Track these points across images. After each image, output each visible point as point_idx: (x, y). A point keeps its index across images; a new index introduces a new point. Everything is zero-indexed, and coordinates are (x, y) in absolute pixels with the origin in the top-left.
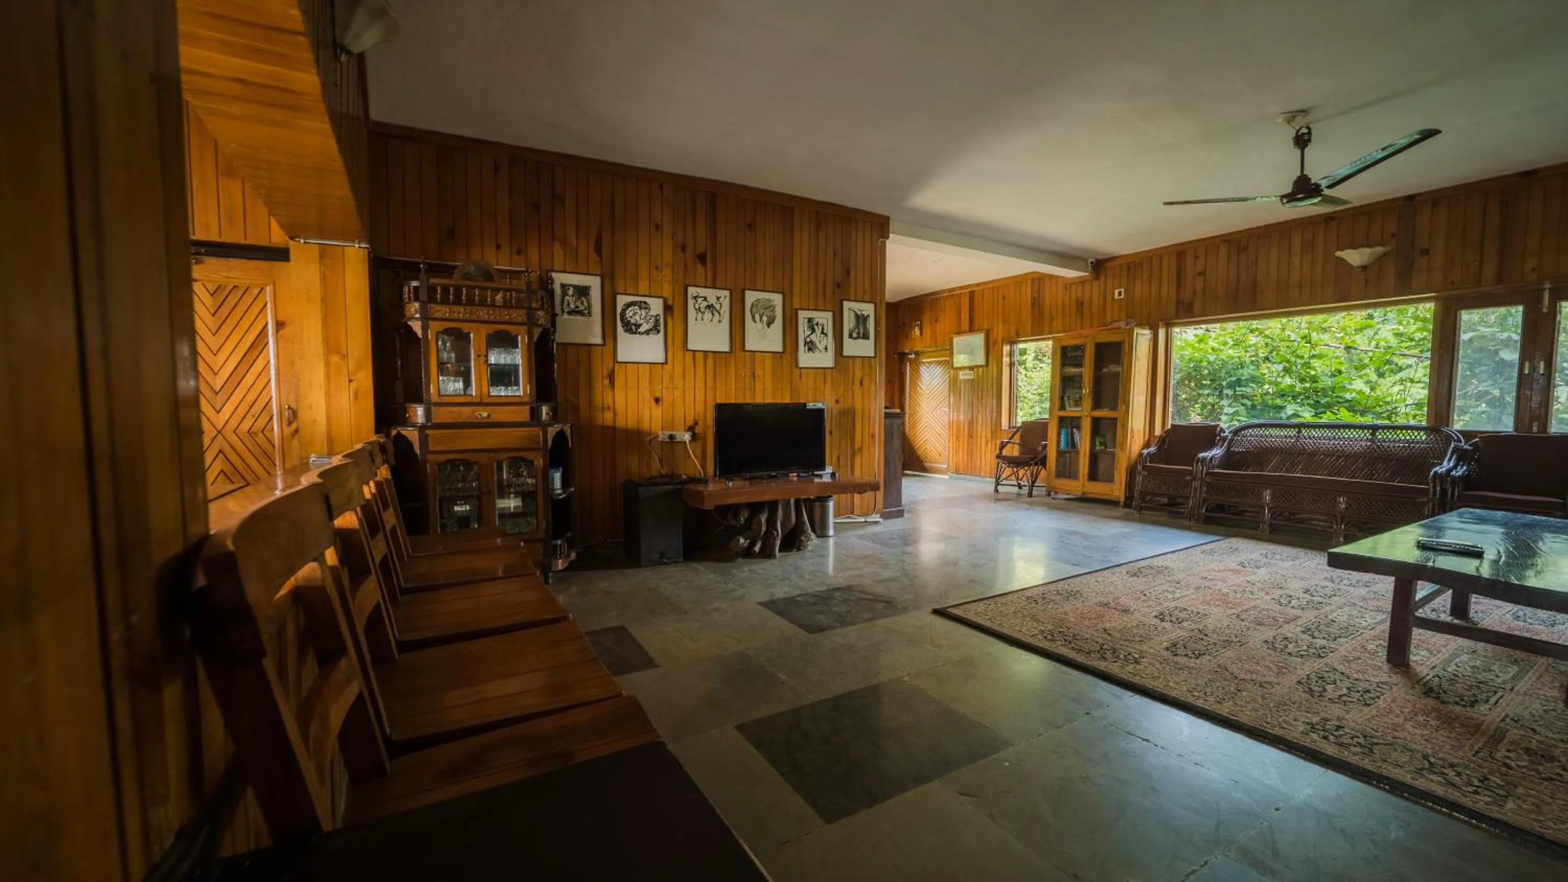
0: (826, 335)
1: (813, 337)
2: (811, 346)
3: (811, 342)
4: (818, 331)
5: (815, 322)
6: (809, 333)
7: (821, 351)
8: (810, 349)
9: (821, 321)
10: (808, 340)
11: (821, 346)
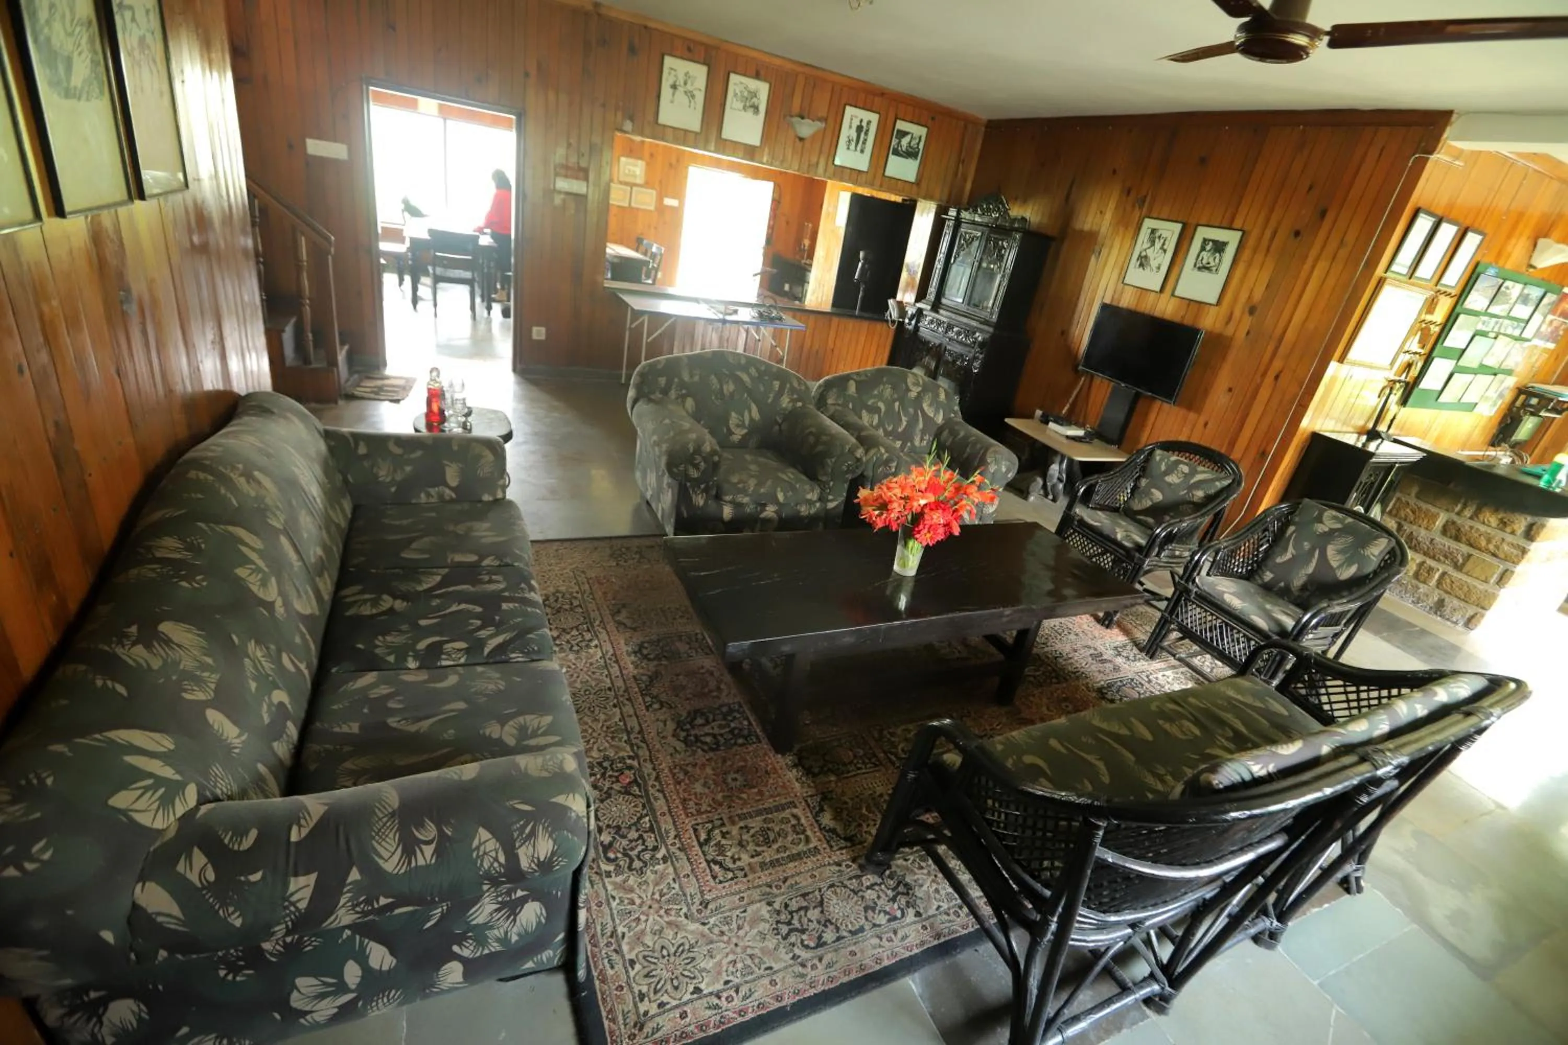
0: (1165, 251)
1: (1150, 253)
2: (1143, 262)
3: (1146, 257)
4: (1158, 245)
5: (1157, 234)
6: (1146, 245)
7: (1152, 270)
8: (1141, 265)
9: (1165, 234)
10: (1144, 254)
11: (1154, 264)
